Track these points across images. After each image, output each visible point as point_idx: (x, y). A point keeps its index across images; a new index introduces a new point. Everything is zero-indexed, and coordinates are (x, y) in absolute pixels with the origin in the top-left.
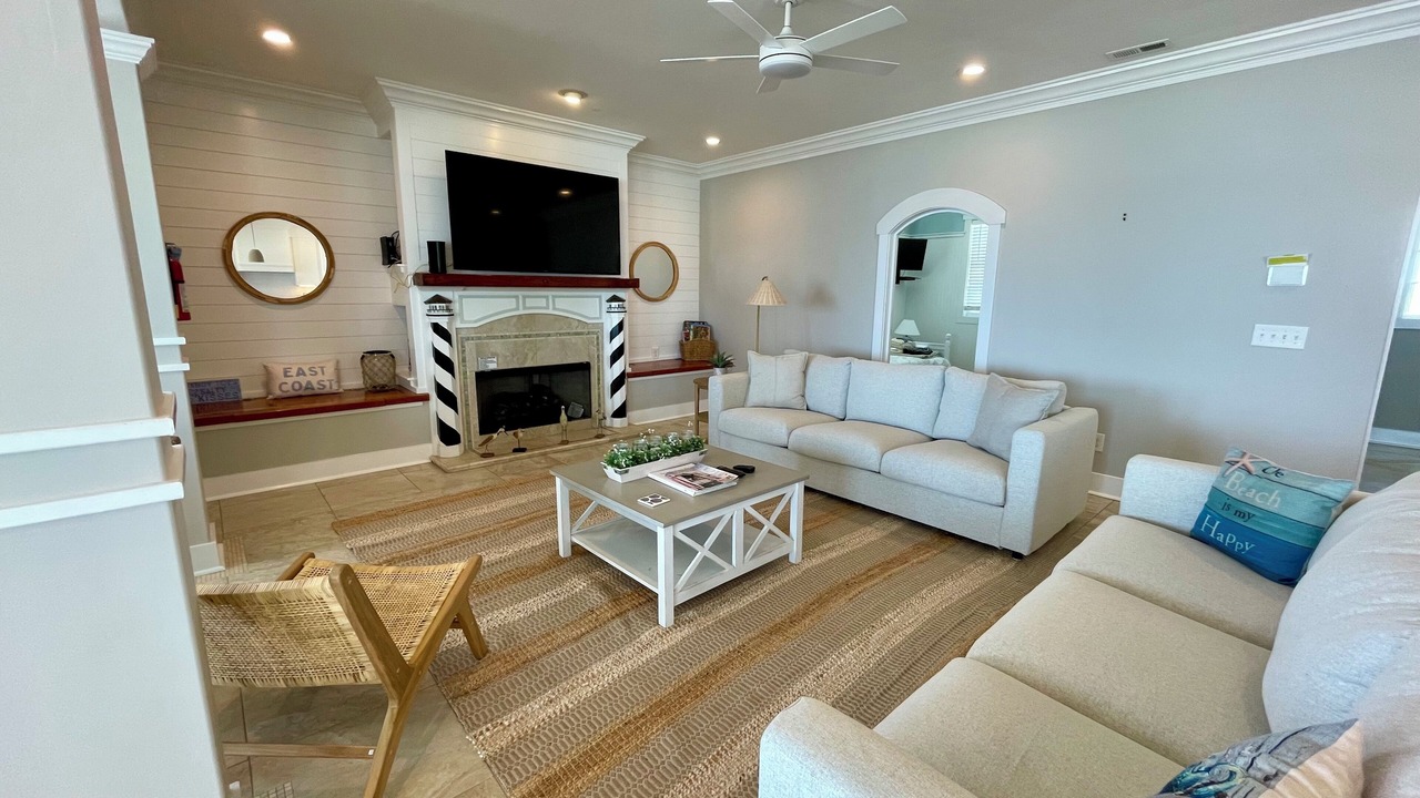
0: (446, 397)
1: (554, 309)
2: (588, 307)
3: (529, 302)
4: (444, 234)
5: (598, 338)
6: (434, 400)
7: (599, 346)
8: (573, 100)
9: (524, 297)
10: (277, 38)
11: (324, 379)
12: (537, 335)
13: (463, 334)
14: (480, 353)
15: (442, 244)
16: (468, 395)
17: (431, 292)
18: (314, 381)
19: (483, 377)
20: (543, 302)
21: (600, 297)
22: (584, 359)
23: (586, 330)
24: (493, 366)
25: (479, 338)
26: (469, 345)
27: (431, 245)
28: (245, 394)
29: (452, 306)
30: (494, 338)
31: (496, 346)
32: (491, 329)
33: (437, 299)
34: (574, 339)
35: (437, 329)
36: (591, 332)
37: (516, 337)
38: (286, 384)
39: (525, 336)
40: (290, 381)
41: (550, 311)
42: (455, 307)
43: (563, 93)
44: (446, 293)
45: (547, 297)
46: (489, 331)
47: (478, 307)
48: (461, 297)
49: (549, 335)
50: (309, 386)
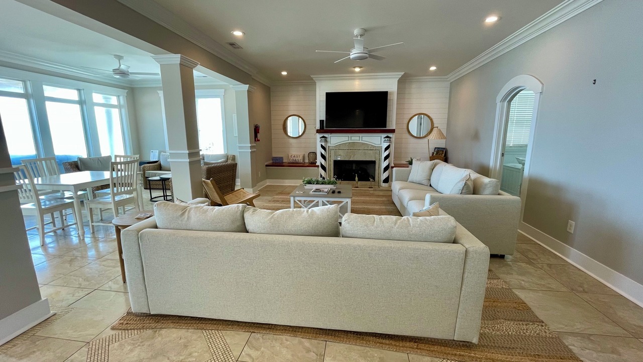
0: (323, 168)
1: (362, 140)
2: (377, 140)
3: (353, 138)
4: (324, 118)
5: (379, 152)
6: (320, 168)
7: (380, 154)
8: (357, 70)
9: (351, 137)
10: (284, 73)
11: (300, 159)
12: (355, 150)
13: (331, 148)
14: (336, 155)
15: (323, 120)
16: (331, 167)
17: (322, 135)
18: (297, 159)
19: (336, 162)
20: (358, 138)
21: (381, 137)
22: (374, 160)
23: (375, 149)
24: (339, 159)
25: (336, 150)
26: (332, 152)
27: (320, 121)
28: (284, 161)
29: (327, 139)
30: (340, 149)
31: (341, 152)
32: (340, 147)
33: (323, 137)
34: (369, 152)
35: (322, 147)
36: (377, 150)
37: (348, 150)
38: (291, 159)
39: (351, 150)
40: (291, 158)
41: (360, 141)
42: (328, 140)
43: (354, 67)
44: (326, 135)
45: (359, 137)
46: (338, 147)
47: (336, 140)
48: (330, 137)
49: (360, 150)
50: (296, 160)
